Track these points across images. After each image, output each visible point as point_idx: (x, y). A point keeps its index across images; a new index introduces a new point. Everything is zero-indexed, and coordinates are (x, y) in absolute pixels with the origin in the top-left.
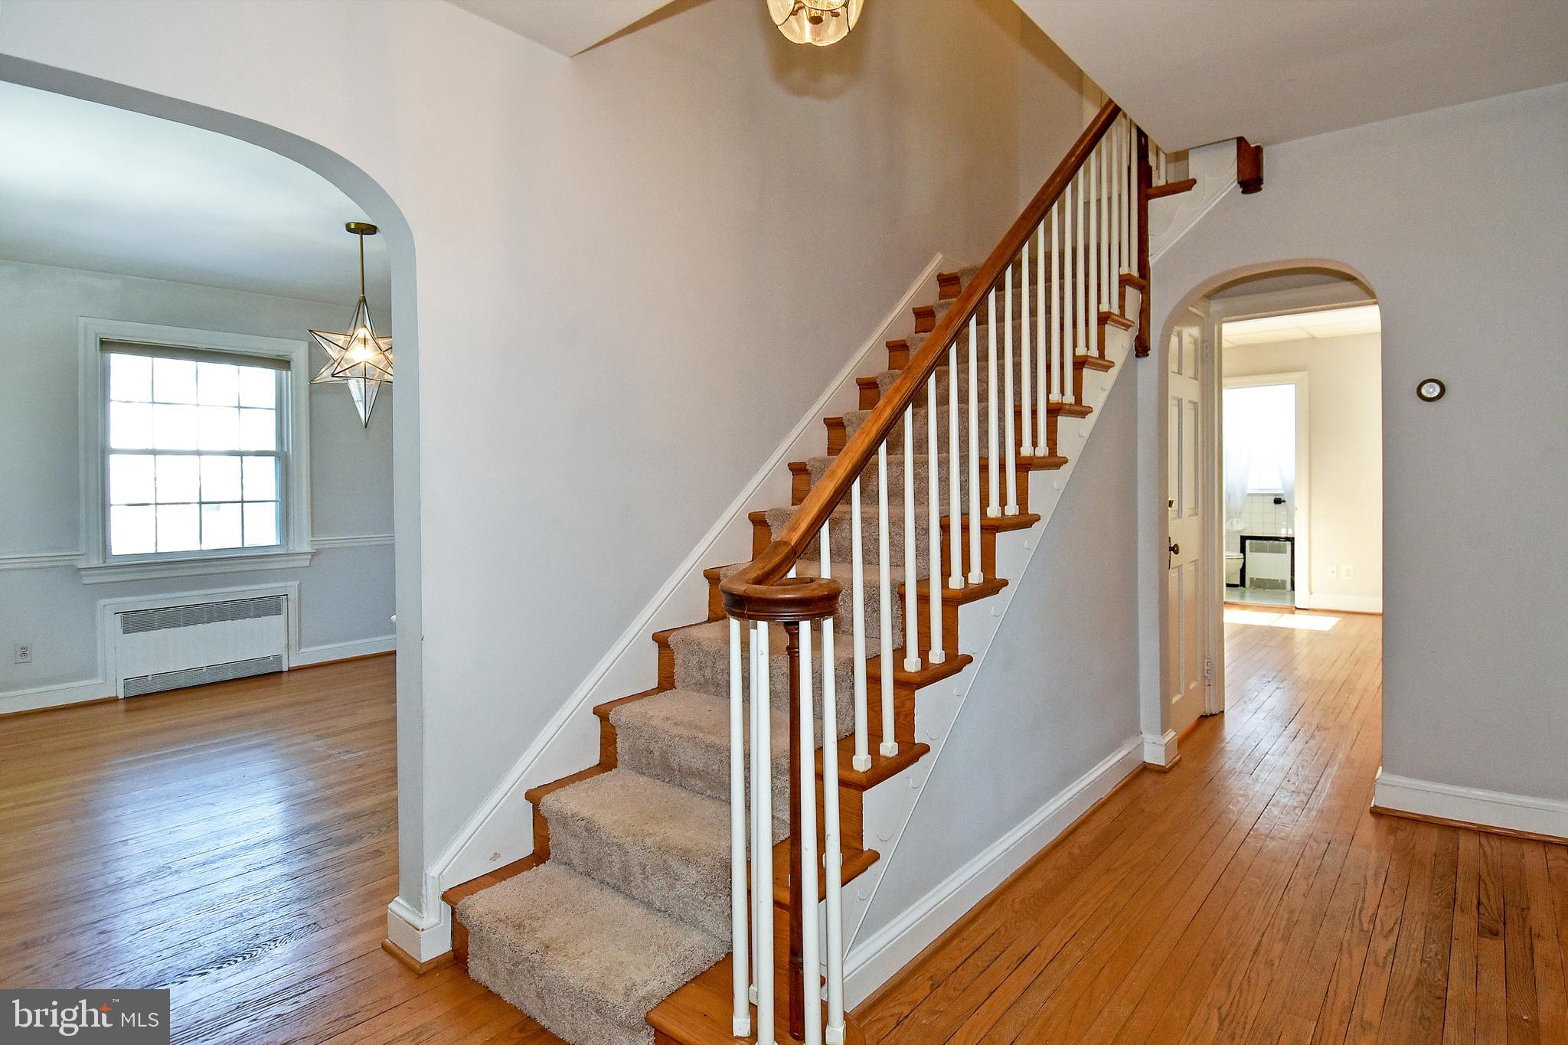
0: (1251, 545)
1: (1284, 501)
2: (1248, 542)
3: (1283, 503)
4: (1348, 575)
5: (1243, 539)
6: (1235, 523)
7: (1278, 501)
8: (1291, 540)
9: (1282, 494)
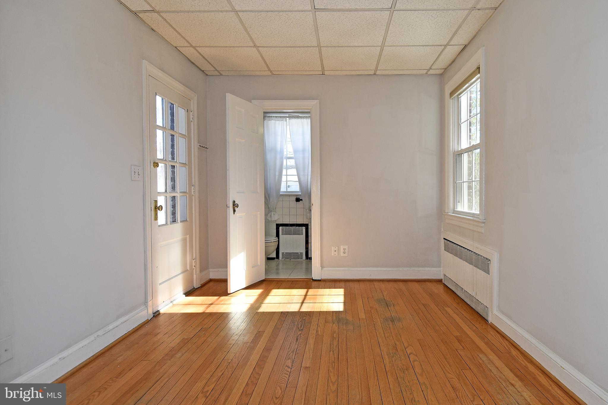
0: (282, 230)
1: (302, 200)
2: (280, 228)
3: (300, 201)
4: (344, 253)
5: (278, 226)
6: (273, 215)
7: (298, 200)
8: (306, 226)
9: (300, 195)
